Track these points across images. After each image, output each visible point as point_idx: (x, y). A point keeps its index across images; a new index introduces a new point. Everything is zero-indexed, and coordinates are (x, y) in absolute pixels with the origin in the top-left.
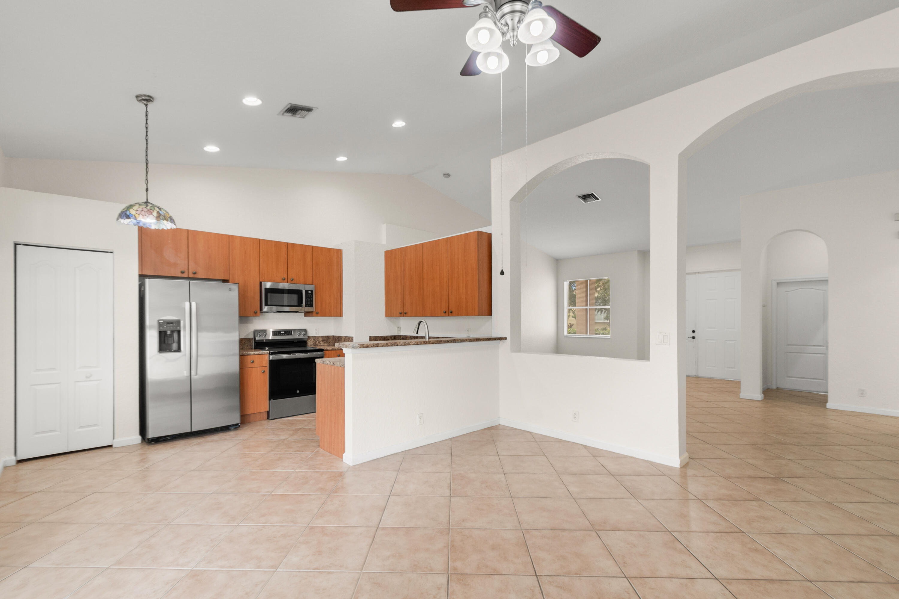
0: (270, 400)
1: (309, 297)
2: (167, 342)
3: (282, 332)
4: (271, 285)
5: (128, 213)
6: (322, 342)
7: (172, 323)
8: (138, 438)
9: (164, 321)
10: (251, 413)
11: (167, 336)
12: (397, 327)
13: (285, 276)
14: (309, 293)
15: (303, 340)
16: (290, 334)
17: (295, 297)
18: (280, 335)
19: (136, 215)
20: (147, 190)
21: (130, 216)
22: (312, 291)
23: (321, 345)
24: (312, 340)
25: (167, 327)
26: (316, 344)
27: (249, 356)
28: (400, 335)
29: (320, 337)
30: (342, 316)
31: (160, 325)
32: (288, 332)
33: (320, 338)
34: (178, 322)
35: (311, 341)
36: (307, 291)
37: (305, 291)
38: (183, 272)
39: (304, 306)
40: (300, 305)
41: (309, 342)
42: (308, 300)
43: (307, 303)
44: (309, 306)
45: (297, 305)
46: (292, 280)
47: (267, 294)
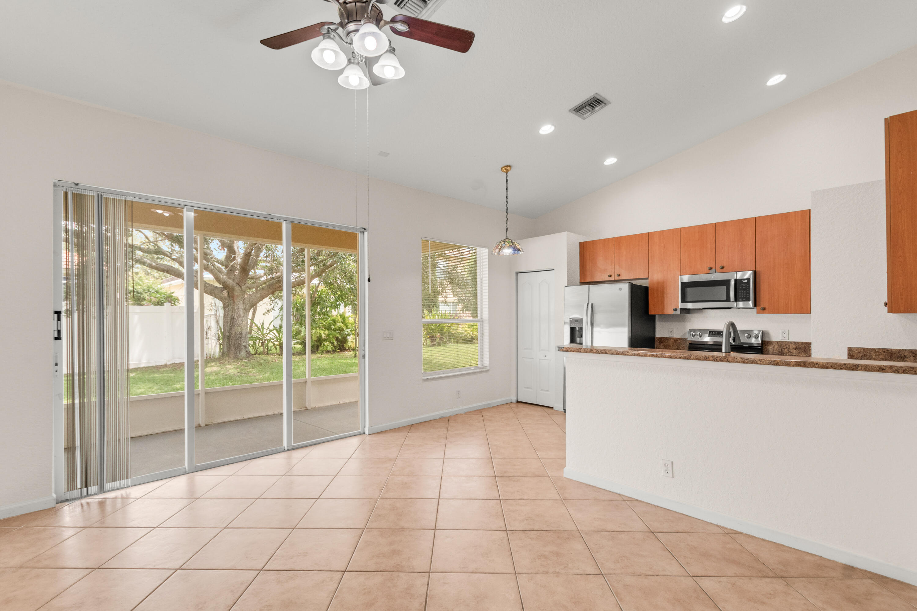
1: (744, 288)
4: (689, 279)
7: (577, 321)
9: (572, 319)
13: (713, 265)
14: (744, 282)
17: (723, 289)
22: (748, 280)
25: (575, 324)
30: (810, 313)
31: (571, 322)
33: (790, 344)
34: (582, 319)
36: (738, 281)
37: (736, 281)
38: (610, 276)
39: (734, 301)
40: (728, 300)
41: (770, 348)
42: (741, 292)
43: (740, 297)
44: (744, 299)
45: (725, 299)
46: (723, 268)
47: (686, 288)
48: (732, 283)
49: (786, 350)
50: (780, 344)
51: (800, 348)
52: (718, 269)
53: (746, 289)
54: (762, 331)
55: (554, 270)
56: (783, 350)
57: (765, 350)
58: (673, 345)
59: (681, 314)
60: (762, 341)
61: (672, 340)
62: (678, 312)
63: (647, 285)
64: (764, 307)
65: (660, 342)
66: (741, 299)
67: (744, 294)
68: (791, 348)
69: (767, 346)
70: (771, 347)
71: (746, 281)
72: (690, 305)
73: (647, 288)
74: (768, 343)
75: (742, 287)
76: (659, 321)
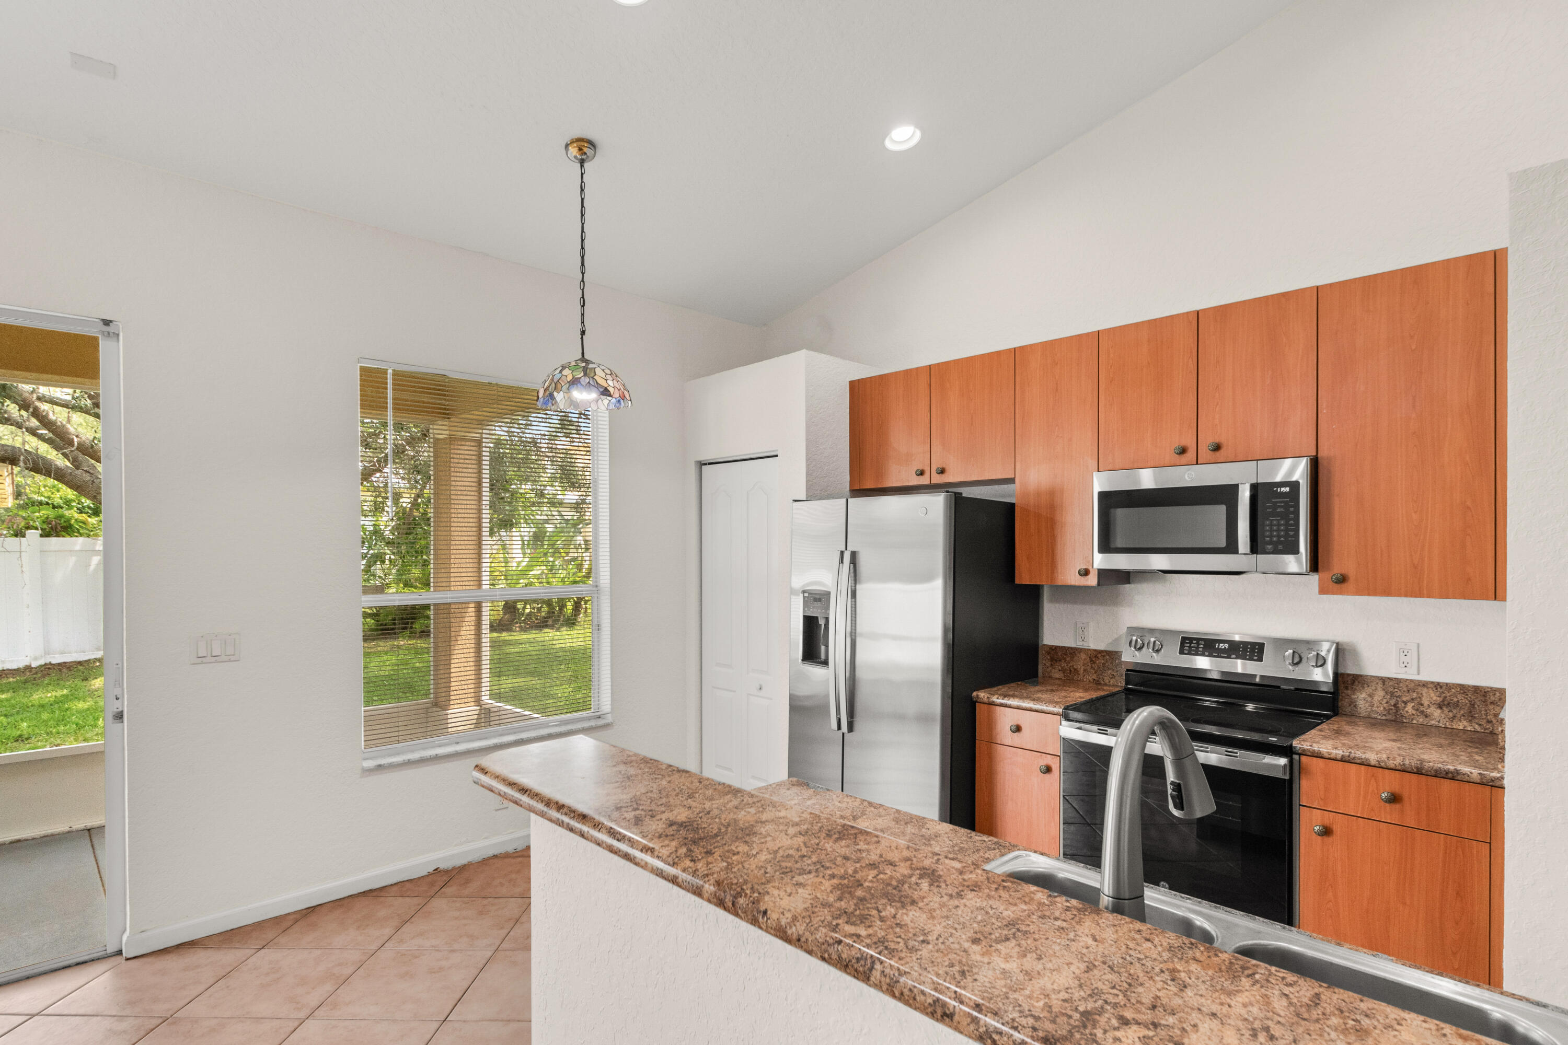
1: (1279, 510)
3: (1220, 646)
7: (820, 600)
9: (810, 594)
13: (1188, 440)
14: (1280, 494)
15: (1325, 688)
16: (1255, 656)
17: (1219, 515)
18: (1211, 655)
22: (1292, 485)
24: (1385, 689)
25: (814, 608)
27: (1007, 709)
29: (1425, 684)
30: (1504, 599)
31: (805, 602)
32: (1247, 648)
34: (827, 594)
36: (1261, 489)
37: (1255, 488)
38: (921, 473)
39: (1248, 551)
40: (1231, 547)
41: (1362, 699)
42: (1271, 525)
43: (1268, 539)
44: (1280, 547)
45: (1222, 543)
46: (1217, 448)
47: (1112, 510)
48: (1245, 495)
49: (1409, 708)
50: (1390, 684)
51: (1457, 705)
52: (1204, 452)
53: (1284, 515)
54: (1338, 644)
55: (776, 456)
56: (1401, 705)
57: (1344, 703)
58: (1085, 670)
59: (1099, 584)
60: (1336, 675)
61: (1083, 656)
62: (1092, 580)
63: (1012, 500)
64: (1343, 572)
65: (1052, 659)
66: (1269, 547)
67: (1278, 530)
68: (1426, 702)
69: (1349, 692)
70: (1363, 695)
71: (1287, 489)
72: (1121, 562)
73: (1011, 507)
74: (1353, 683)
75: (1275, 506)
76: (1051, 601)
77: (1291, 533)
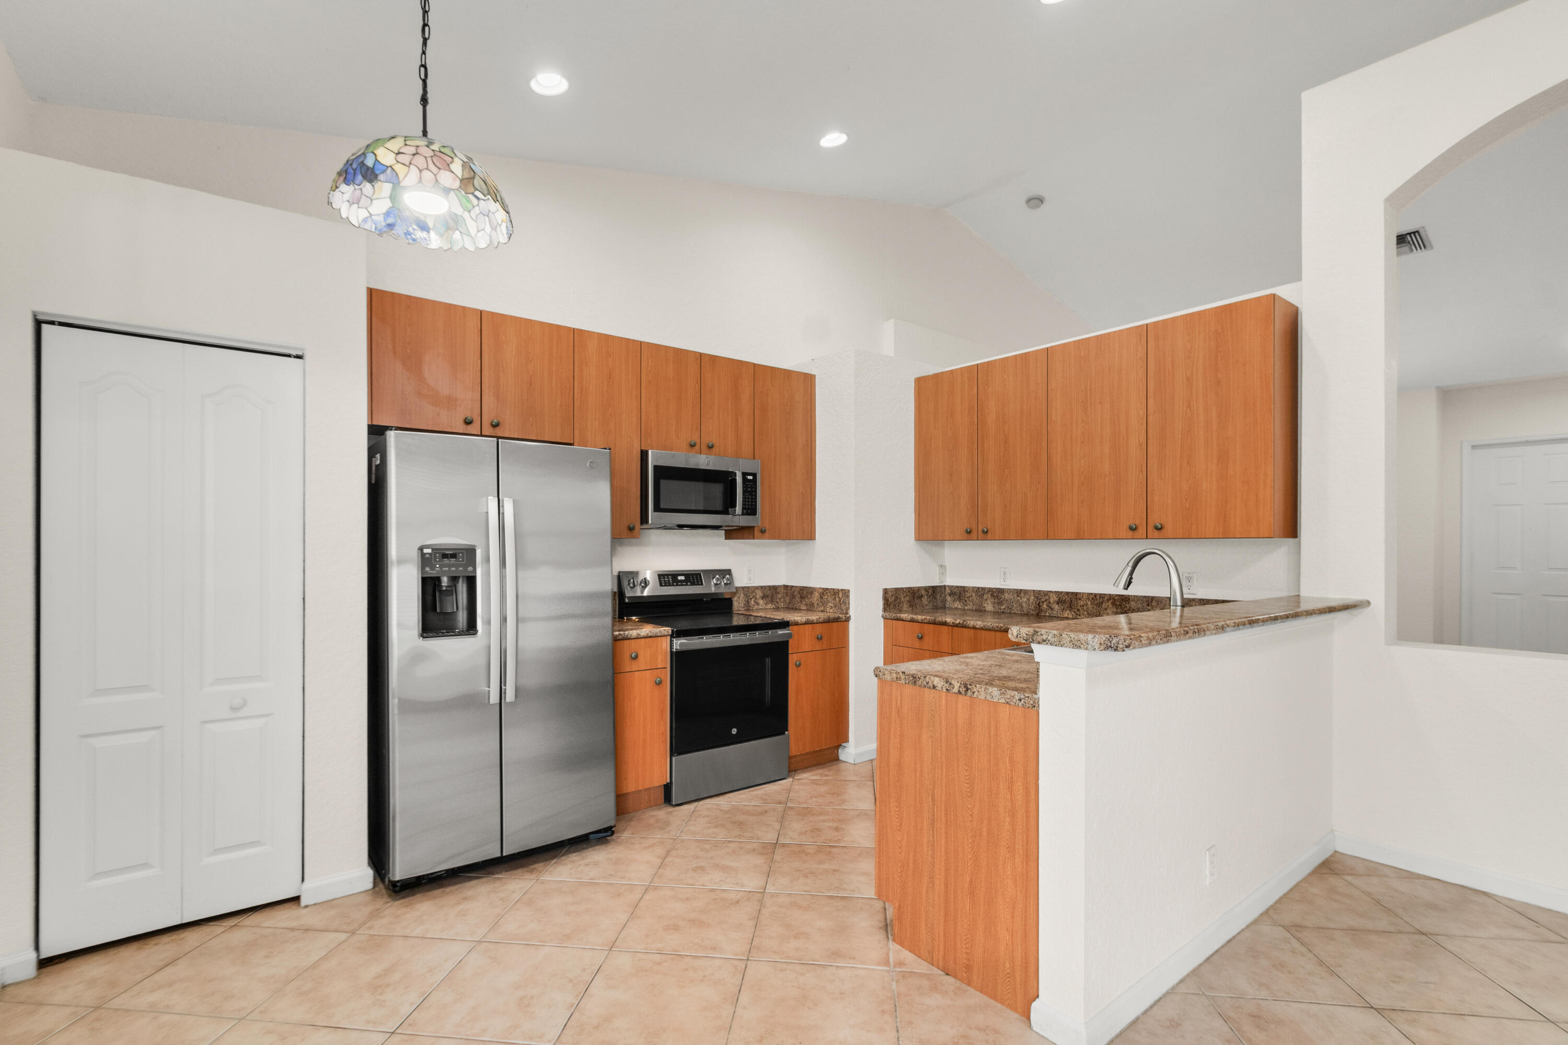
0: (671, 755)
1: (749, 489)
2: (441, 608)
3: (680, 578)
4: (666, 458)
5: (370, 162)
6: (761, 602)
7: (454, 556)
8: (364, 875)
9: (435, 550)
10: (630, 791)
11: (441, 591)
12: (939, 566)
13: (695, 438)
14: (750, 479)
15: (721, 597)
16: (698, 582)
17: (717, 490)
18: (677, 585)
19: (398, 167)
20: (424, 101)
21: (377, 172)
22: (754, 475)
23: (760, 607)
24: (742, 595)
25: (441, 567)
26: (750, 607)
27: (626, 642)
28: (943, 584)
29: (757, 588)
30: (814, 539)
31: (425, 561)
32: (693, 577)
33: (757, 591)
35: (739, 598)
36: (744, 475)
38: (470, 421)
39: (740, 513)
42: (746, 498)
44: (749, 511)
46: (712, 446)
47: (660, 481)
48: (739, 479)
52: (704, 448)
53: (751, 493)
62: (637, 534)
64: (764, 526)
66: (745, 511)
67: (749, 501)
75: (747, 487)
77: (754, 503)
